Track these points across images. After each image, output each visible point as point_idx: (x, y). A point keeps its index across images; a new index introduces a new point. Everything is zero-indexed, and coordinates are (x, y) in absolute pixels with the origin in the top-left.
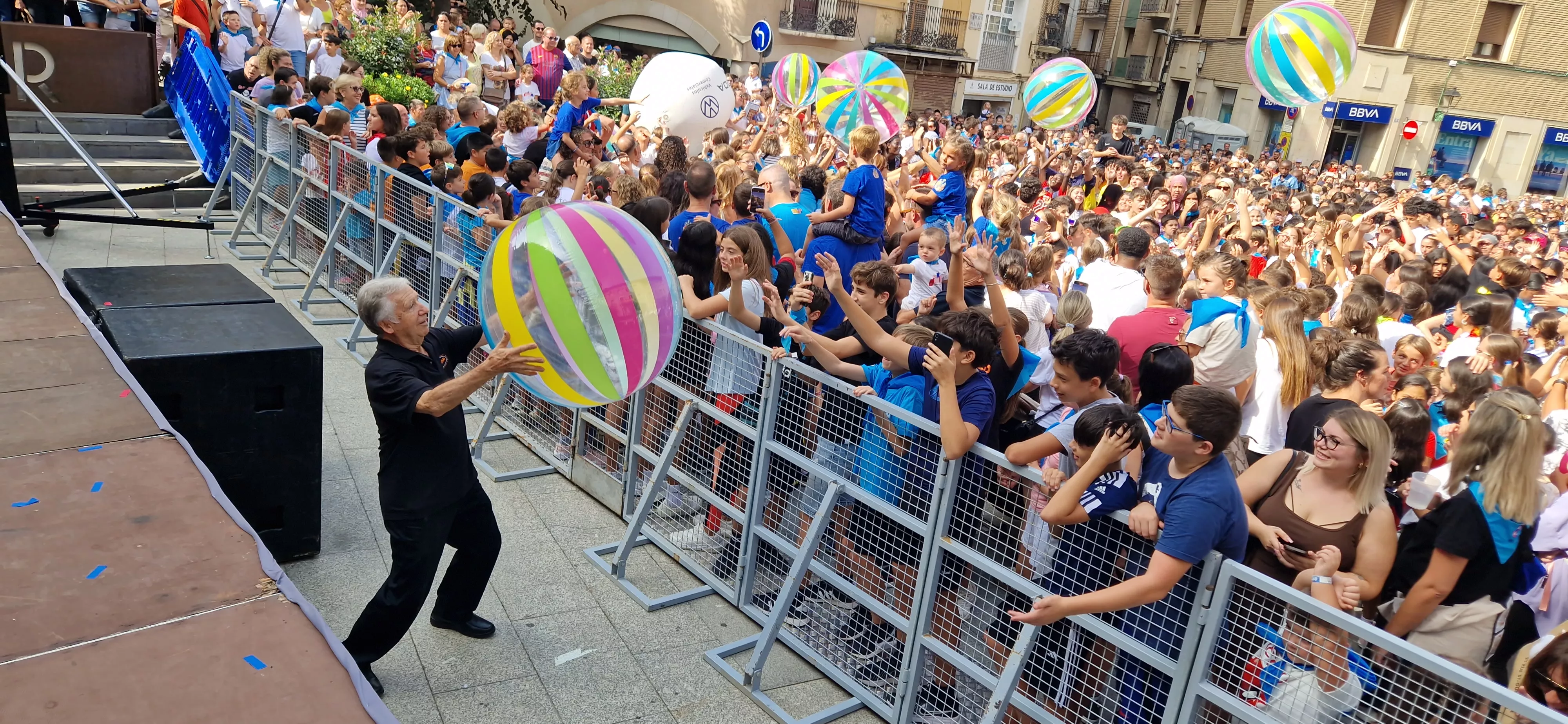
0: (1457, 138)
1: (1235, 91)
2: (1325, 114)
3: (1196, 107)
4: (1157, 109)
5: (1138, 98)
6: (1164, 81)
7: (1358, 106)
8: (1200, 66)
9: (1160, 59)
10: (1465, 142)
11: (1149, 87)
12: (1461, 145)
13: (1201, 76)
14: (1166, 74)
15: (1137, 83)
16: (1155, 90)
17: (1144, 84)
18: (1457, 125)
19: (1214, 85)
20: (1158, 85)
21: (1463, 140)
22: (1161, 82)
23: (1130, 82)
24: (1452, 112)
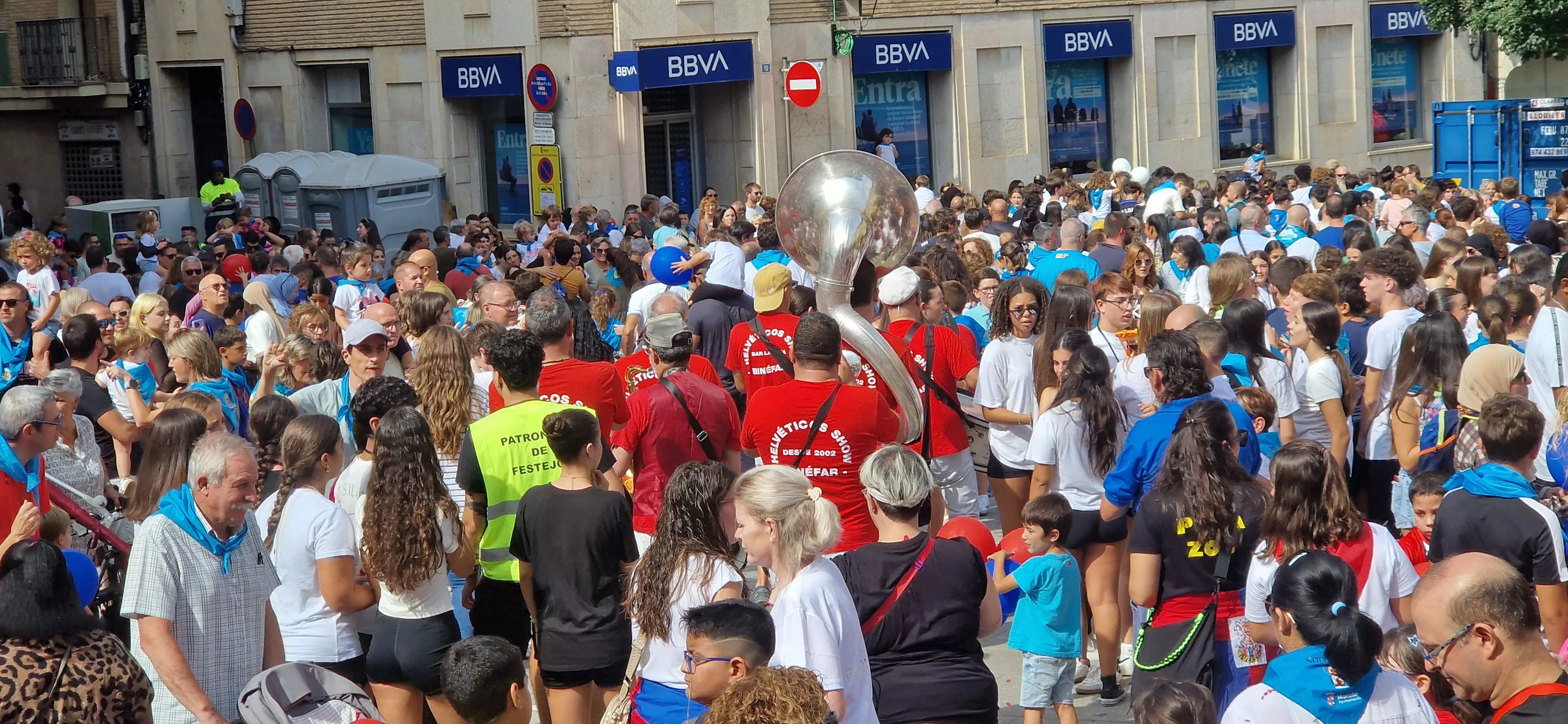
0: (888, 84)
1: (362, 71)
2: (617, 84)
3: (265, 130)
4: (145, 151)
5: (71, 133)
6: (141, 75)
7: (681, 50)
8: (238, 22)
9: (108, 20)
10: (905, 91)
11: (101, 98)
12: (900, 99)
13: (250, 46)
14: (140, 58)
15: (64, 94)
16: (123, 104)
17: (87, 91)
18: (885, 55)
19: (297, 64)
20: (125, 88)
21: (899, 87)
22: (132, 78)
23: (40, 94)
24: (871, 27)
